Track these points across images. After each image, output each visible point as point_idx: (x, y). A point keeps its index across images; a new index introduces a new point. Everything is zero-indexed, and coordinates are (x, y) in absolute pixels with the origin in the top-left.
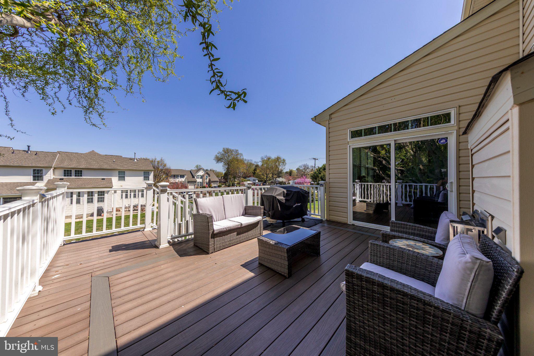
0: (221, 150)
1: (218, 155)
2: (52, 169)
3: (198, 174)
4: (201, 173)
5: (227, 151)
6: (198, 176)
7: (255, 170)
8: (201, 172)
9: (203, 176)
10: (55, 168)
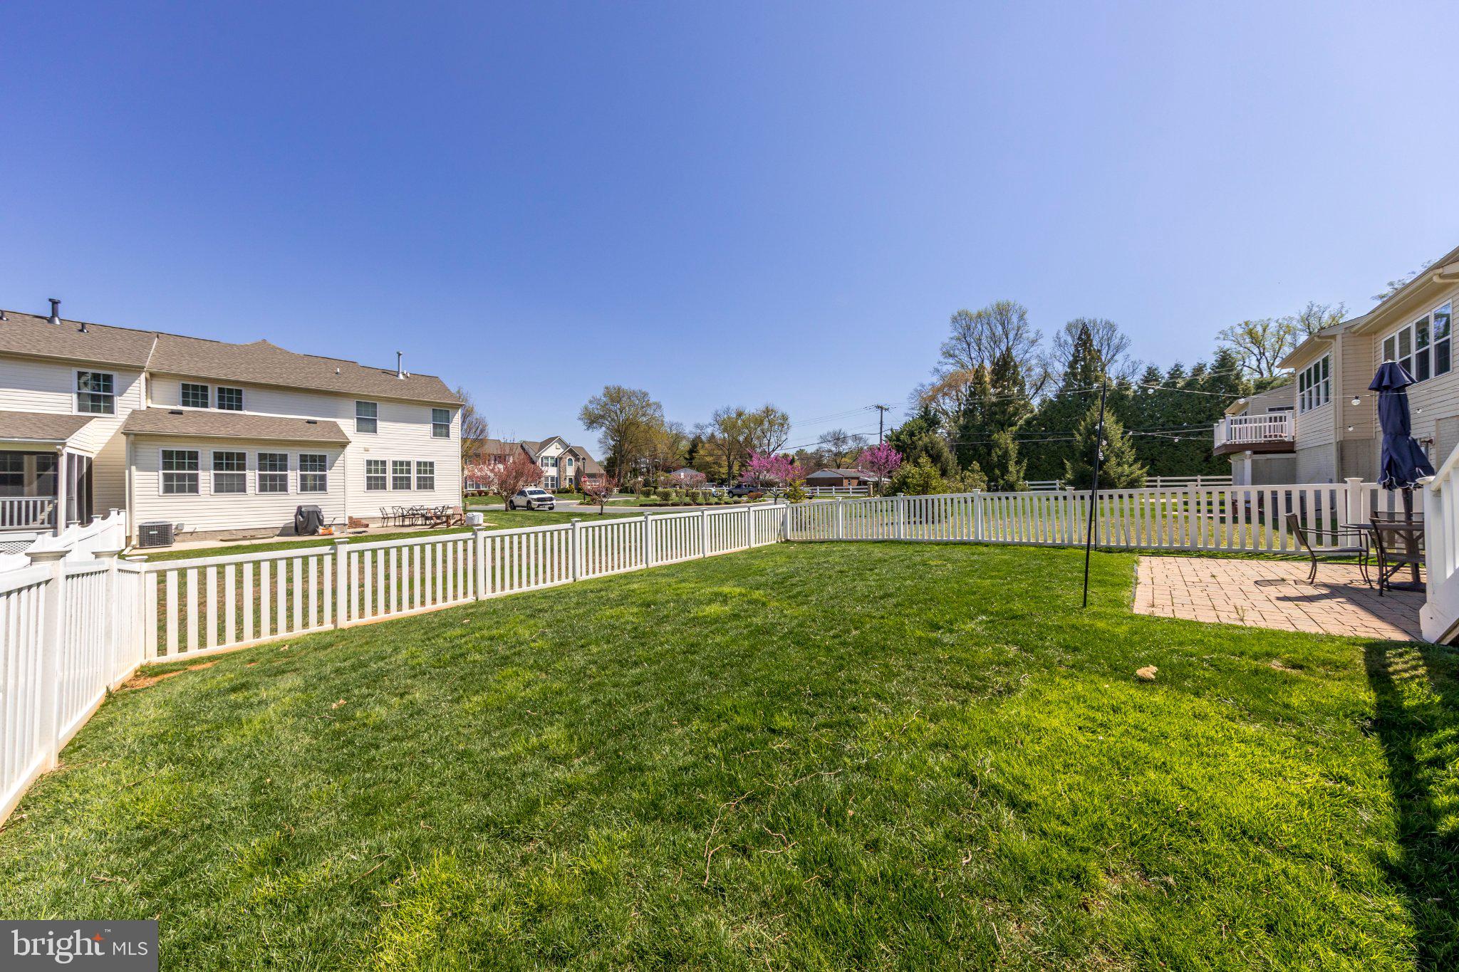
0: (599, 393)
1: (591, 407)
2: (143, 376)
3: (545, 454)
4: (554, 451)
5: (616, 396)
6: (547, 458)
7: (693, 450)
8: (554, 447)
9: (561, 458)
10: (152, 375)
